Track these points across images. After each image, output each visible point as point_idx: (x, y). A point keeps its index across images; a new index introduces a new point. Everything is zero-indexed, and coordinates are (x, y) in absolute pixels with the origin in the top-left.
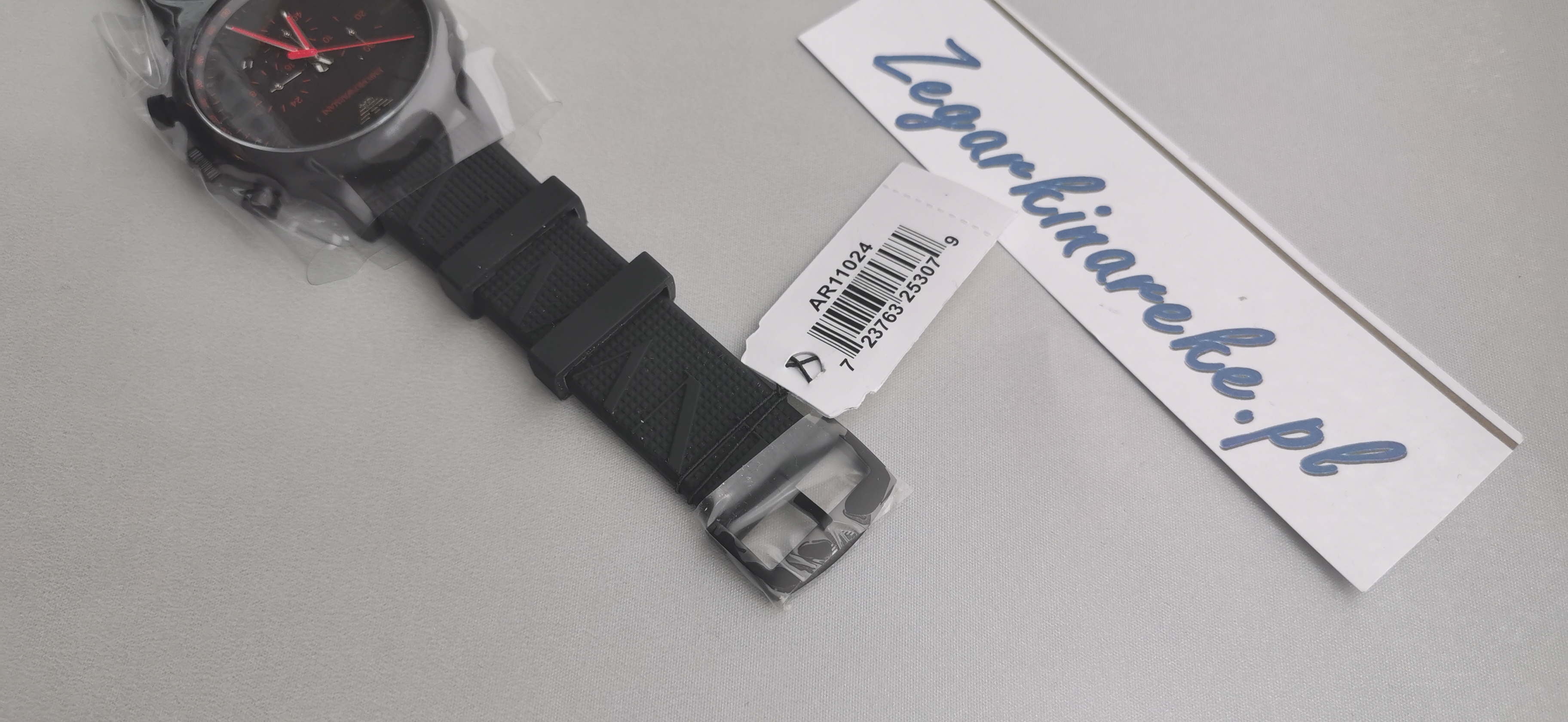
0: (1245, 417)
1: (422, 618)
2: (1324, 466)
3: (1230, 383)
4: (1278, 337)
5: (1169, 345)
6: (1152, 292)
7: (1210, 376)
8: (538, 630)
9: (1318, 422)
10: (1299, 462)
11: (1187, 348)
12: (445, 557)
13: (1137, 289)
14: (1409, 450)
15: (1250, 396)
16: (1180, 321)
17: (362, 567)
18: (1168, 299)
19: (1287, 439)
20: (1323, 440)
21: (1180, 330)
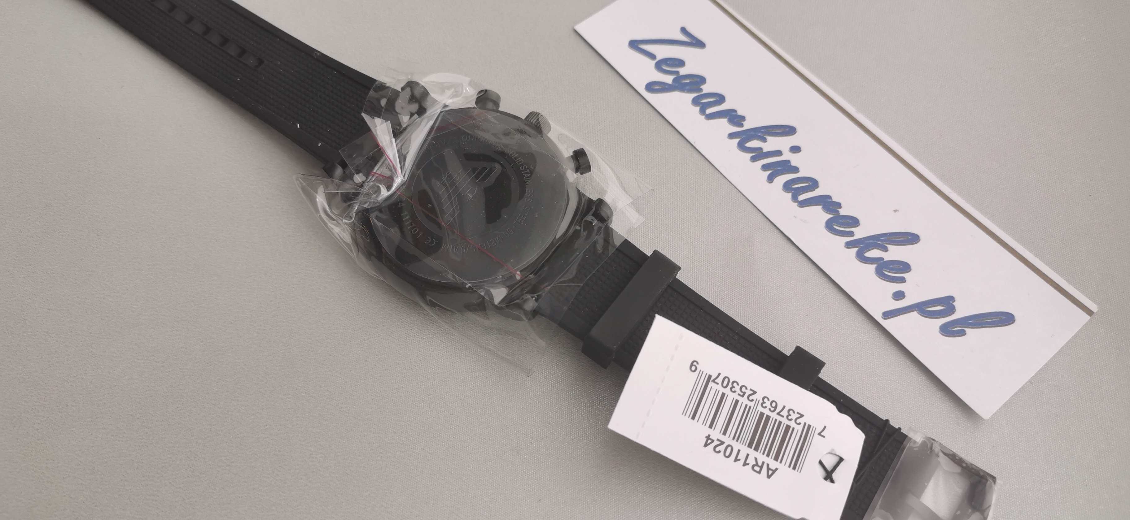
0: (899, 295)
1: (305, 440)
2: (956, 330)
3: (887, 271)
4: (921, 238)
5: (844, 245)
6: (831, 207)
7: (874, 266)
8: (389, 448)
9: (951, 298)
10: (939, 327)
11: (857, 247)
12: (322, 397)
13: (821, 205)
14: (1016, 317)
15: (903, 280)
16: (852, 227)
17: (263, 404)
18: (843, 212)
19: (929, 311)
20: (955, 311)
21: (852, 234)
